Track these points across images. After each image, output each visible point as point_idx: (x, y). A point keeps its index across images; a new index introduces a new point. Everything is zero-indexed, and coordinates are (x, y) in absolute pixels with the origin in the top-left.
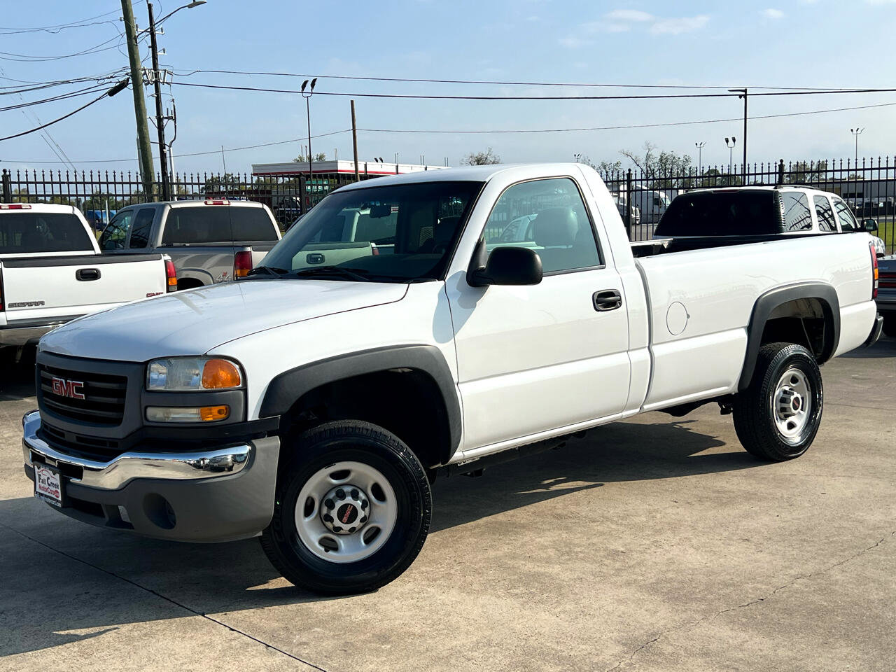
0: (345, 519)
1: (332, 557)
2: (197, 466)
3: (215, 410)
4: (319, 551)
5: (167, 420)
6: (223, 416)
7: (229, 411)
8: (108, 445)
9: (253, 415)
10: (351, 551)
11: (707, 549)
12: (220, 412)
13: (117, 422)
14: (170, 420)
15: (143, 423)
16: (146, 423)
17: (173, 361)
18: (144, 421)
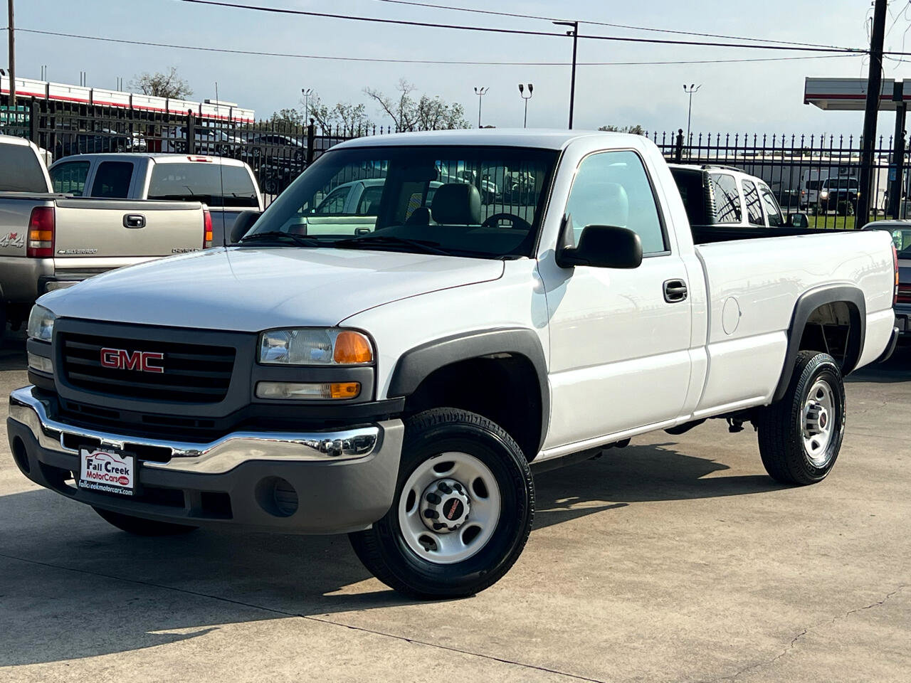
0: (451, 515)
1: (432, 556)
2: (321, 448)
3: (344, 387)
4: (419, 549)
5: (284, 397)
6: (353, 394)
7: (360, 388)
8: (197, 425)
9: (382, 395)
10: (450, 551)
11: (792, 562)
12: (349, 389)
13: (219, 398)
14: (289, 396)
15: (251, 399)
16: (254, 400)
17: (295, 332)
18: (253, 397)
